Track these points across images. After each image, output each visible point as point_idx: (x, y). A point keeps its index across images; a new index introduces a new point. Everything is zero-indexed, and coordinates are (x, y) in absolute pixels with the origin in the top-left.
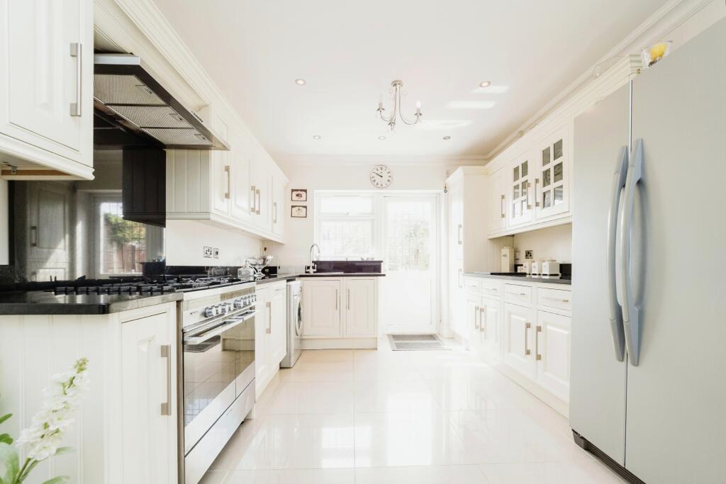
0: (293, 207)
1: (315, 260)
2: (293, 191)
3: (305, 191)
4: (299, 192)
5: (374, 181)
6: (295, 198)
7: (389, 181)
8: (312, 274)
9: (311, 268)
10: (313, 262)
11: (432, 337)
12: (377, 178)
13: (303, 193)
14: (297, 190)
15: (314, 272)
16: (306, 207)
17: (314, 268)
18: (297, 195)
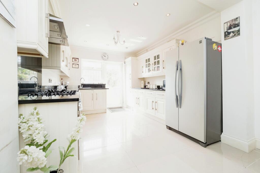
0: (73, 64)
1: (82, 83)
2: (73, 58)
3: (78, 59)
4: (75, 59)
5: (103, 58)
6: (74, 61)
7: (108, 58)
8: (81, 88)
9: (81, 86)
10: (81, 84)
11: (121, 108)
12: (104, 57)
13: (77, 60)
14: (75, 58)
15: (82, 88)
16: (78, 64)
17: (82, 86)
18: (75, 60)
